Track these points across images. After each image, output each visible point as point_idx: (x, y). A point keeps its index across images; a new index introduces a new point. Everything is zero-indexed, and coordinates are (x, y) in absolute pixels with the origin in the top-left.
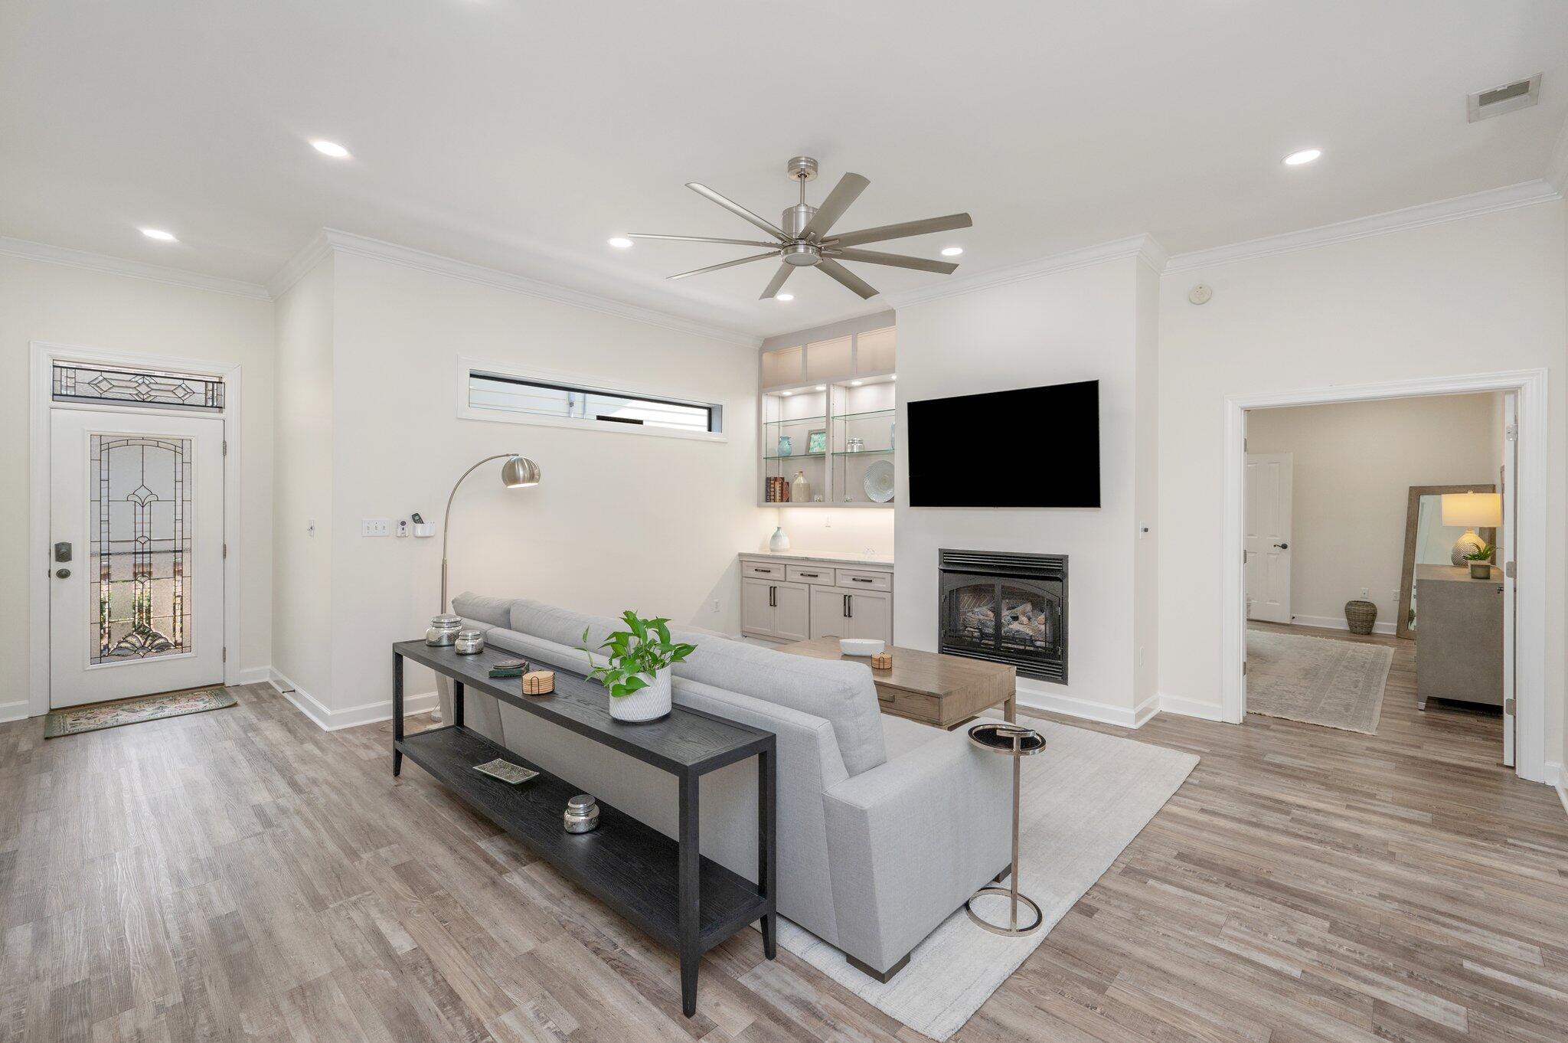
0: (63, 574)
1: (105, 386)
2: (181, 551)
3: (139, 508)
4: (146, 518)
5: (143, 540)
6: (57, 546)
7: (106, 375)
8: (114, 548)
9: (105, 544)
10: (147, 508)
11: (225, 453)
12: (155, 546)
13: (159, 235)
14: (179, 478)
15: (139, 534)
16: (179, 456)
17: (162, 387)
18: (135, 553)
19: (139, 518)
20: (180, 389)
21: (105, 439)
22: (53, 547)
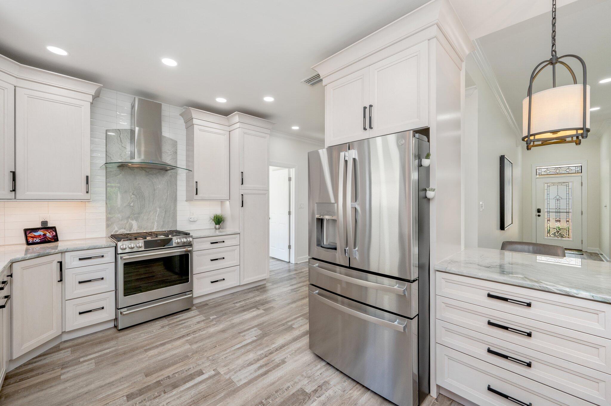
0: (539, 216)
1: (548, 172)
2: (569, 212)
3: (557, 201)
4: (557, 205)
5: (558, 209)
6: (538, 209)
7: (548, 169)
8: (551, 210)
9: (548, 209)
10: (559, 201)
11: (582, 185)
12: (561, 211)
14: (568, 193)
15: (557, 207)
16: (568, 187)
17: (563, 170)
18: (556, 212)
19: (559, 204)
20: (568, 170)
21: (548, 184)
22: (537, 209)
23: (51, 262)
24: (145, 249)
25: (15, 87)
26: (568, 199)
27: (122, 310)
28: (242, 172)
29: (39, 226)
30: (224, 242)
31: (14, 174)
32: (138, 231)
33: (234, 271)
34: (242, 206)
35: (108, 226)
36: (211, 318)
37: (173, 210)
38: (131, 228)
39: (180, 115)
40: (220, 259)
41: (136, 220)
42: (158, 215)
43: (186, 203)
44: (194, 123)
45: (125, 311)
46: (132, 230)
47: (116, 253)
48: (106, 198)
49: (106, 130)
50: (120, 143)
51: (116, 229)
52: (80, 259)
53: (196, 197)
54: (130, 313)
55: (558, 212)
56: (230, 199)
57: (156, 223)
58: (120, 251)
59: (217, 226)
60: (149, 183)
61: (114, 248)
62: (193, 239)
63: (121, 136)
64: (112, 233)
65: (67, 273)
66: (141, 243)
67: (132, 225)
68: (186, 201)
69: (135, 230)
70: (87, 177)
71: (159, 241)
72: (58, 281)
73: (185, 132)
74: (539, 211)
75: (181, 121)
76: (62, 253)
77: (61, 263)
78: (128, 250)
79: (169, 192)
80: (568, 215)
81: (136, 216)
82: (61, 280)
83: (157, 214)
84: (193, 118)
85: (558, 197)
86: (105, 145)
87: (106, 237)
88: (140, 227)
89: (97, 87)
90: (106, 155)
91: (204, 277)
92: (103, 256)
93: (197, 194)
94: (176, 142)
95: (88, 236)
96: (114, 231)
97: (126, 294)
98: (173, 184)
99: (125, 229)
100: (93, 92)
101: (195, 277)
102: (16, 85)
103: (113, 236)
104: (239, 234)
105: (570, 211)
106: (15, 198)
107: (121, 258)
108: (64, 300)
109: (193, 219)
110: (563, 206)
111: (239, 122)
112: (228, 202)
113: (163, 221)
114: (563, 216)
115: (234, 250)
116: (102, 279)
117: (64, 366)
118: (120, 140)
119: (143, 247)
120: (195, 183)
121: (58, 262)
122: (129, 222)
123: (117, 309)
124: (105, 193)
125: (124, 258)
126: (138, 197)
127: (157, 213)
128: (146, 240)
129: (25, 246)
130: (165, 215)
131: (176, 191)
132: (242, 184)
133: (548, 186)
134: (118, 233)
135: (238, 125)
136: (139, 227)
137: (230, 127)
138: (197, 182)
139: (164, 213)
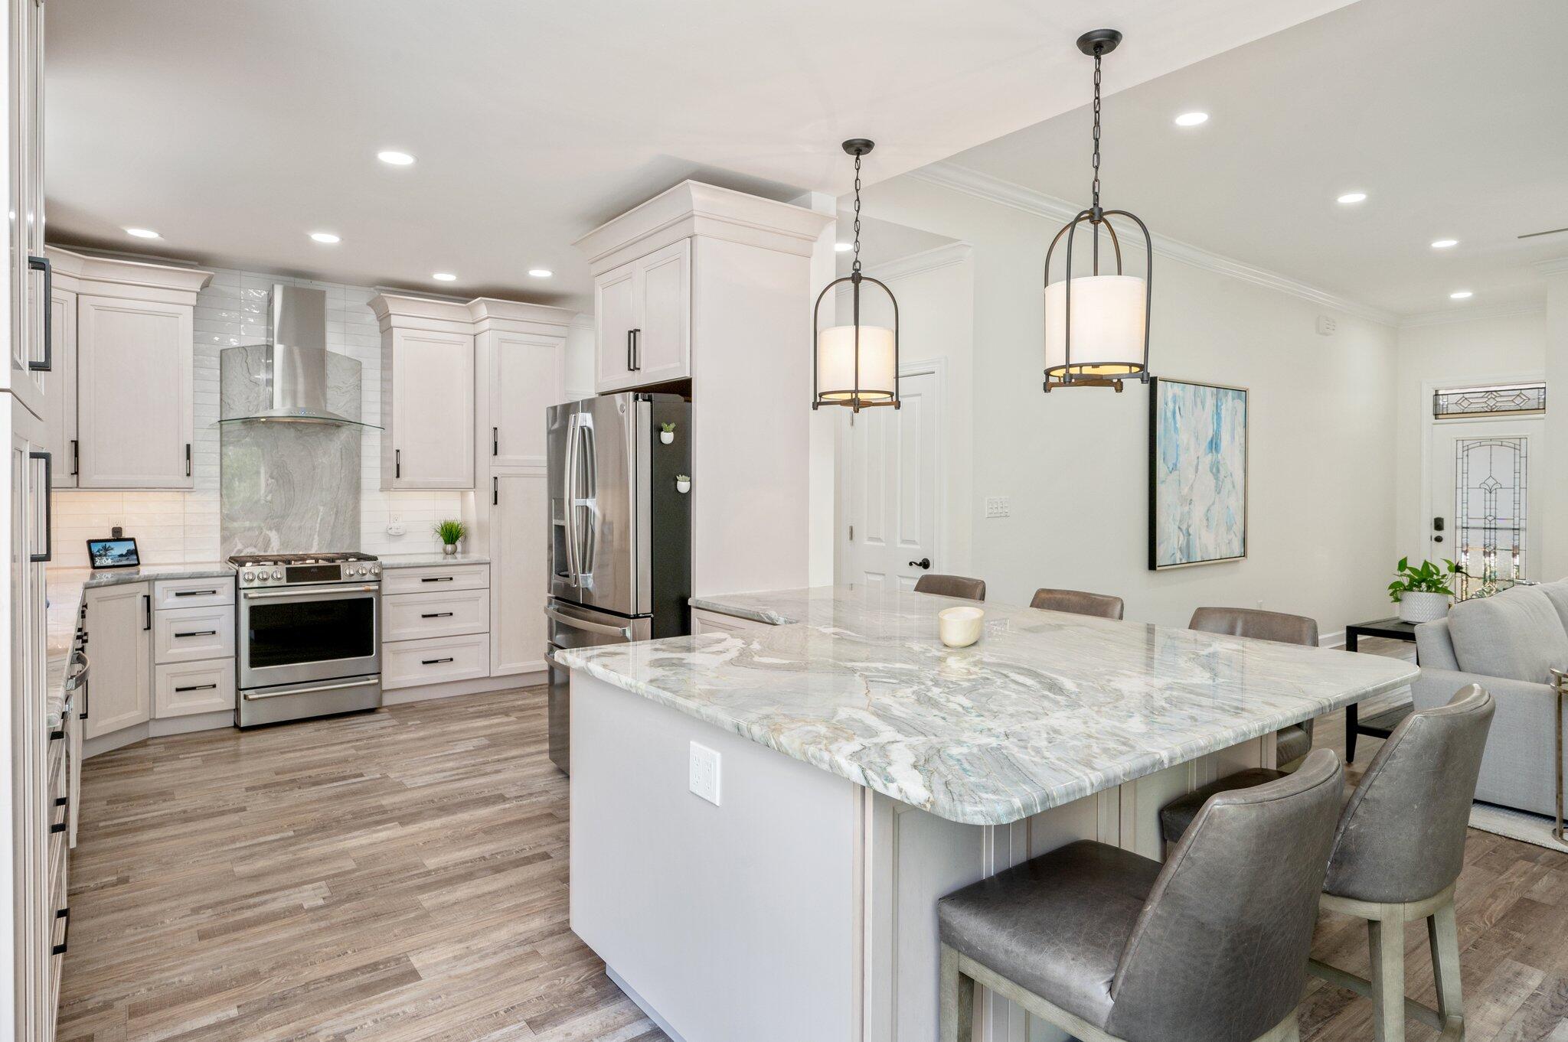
0: (1439, 539)
1: (1466, 404)
2: (1518, 530)
3: (1488, 495)
4: (1488, 503)
5: (1490, 518)
6: (1435, 519)
7: (1467, 396)
8: (1472, 523)
9: (1464, 520)
10: (1493, 495)
12: (1499, 524)
13: (1461, 295)
14: (1517, 469)
15: (1488, 514)
16: (1517, 452)
17: (1505, 399)
18: (1485, 528)
19: (1493, 503)
20: (1519, 398)
21: (1466, 443)
22: (1433, 520)
23: (133, 595)
24: (287, 582)
25: (77, 294)
26: (1517, 488)
27: (246, 692)
28: (496, 429)
29: (109, 536)
30: (451, 579)
31: (76, 443)
32: (281, 553)
33: (477, 644)
34: (496, 503)
35: (224, 540)
36: (410, 723)
37: (352, 510)
38: (267, 543)
39: (369, 304)
40: (444, 615)
41: (278, 530)
42: (321, 521)
43: (381, 494)
44: (392, 324)
45: (252, 695)
46: (270, 549)
47: (237, 588)
48: (221, 485)
49: (221, 351)
50: (247, 375)
51: (240, 546)
52: (178, 595)
53: (397, 483)
54: (259, 698)
55: (1490, 528)
56: (474, 487)
57: (316, 536)
58: (243, 584)
59: (449, 547)
60: (303, 453)
61: (233, 578)
62: (383, 569)
63: (249, 360)
64: (233, 555)
65: (159, 618)
66: (280, 571)
67: (269, 540)
68: (382, 490)
69: (275, 549)
70: (188, 446)
71: (316, 570)
72: (145, 629)
73: (380, 339)
74: (1439, 524)
75: (371, 317)
76: (151, 580)
77: (148, 597)
78: (256, 583)
79: (343, 471)
80: (1516, 537)
81: (277, 521)
82: (149, 628)
83: (319, 519)
84: (391, 314)
85: (1491, 482)
86: (219, 379)
87: (221, 562)
88: (284, 544)
89: (205, 278)
90: (221, 399)
91: (407, 651)
92: (214, 592)
93: (398, 476)
94: (360, 363)
95: (188, 559)
96: (236, 550)
97: (254, 663)
98: (353, 456)
99: (255, 547)
100: (197, 286)
101: (385, 648)
102: (78, 291)
103: (233, 560)
104: (490, 563)
105: (1523, 524)
106: (78, 486)
107: (246, 596)
108: (153, 664)
109: (396, 531)
110: (1505, 510)
111: (488, 318)
112: (472, 494)
113: (332, 534)
114: (1504, 540)
115: (476, 599)
116: (214, 633)
117: (155, 760)
118: (245, 368)
119: (285, 579)
120: (395, 453)
121: (144, 596)
122: (263, 533)
123: (238, 689)
124: (218, 474)
125: (250, 596)
126: (281, 482)
127: (320, 516)
128: (290, 566)
129: (91, 570)
130: (335, 521)
131: (360, 470)
132: (496, 454)
133: (1466, 448)
134: (242, 554)
135: (486, 324)
136: (282, 544)
137: (476, 325)
138: (398, 451)
139: (333, 517)
